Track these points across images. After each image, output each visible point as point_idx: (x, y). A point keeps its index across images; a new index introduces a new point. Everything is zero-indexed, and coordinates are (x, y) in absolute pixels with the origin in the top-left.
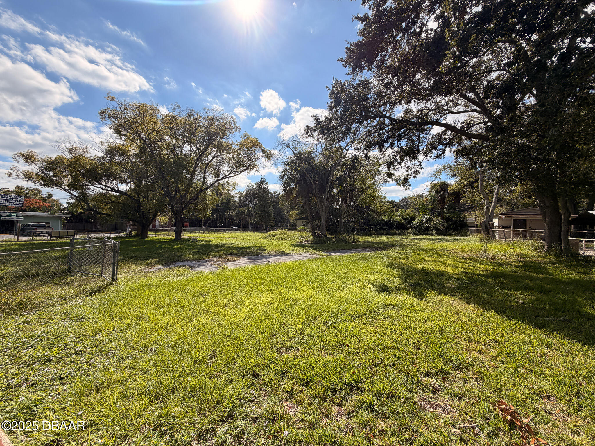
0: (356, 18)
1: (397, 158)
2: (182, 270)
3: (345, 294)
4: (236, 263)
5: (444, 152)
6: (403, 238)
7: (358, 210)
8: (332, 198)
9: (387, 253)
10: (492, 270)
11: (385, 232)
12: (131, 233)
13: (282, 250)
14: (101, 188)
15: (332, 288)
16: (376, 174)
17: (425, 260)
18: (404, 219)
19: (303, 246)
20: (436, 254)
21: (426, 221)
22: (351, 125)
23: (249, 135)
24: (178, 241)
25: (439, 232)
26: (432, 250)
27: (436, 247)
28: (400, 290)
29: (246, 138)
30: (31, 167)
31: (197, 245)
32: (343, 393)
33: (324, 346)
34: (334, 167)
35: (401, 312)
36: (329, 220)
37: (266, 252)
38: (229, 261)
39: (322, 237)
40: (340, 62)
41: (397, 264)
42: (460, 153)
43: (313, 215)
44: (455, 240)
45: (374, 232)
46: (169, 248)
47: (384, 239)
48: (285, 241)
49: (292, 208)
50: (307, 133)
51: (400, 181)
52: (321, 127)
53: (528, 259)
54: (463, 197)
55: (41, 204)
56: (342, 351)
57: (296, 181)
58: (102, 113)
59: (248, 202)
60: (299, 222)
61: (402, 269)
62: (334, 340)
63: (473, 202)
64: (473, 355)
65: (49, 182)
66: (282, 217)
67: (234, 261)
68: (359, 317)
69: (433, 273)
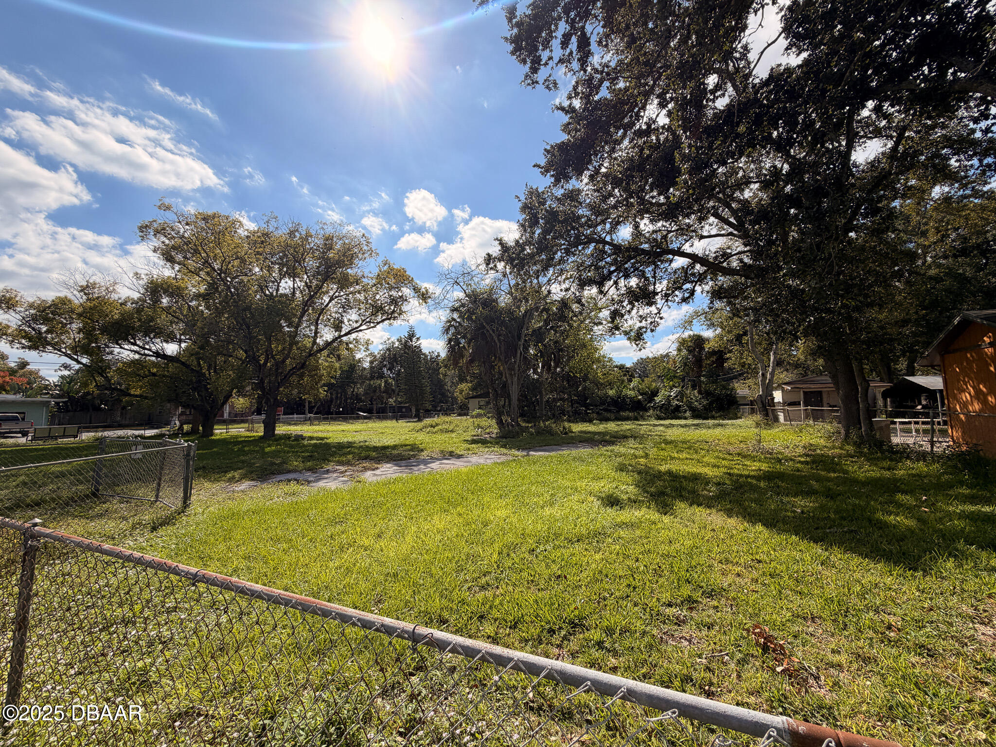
0: (558, 109)
1: (625, 304)
2: (293, 487)
3: (556, 511)
4: (377, 472)
5: (692, 293)
6: (641, 425)
7: (568, 381)
8: (528, 363)
9: (616, 448)
10: (767, 469)
11: (613, 417)
12: (181, 428)
13: (450, 449)
14: (132, 351)
15: (535, 503)
16: (596, 324)
17: (672, 458)
18: (641, 394)
19: (484, 442)
20: (689, 448)
21: (676, 396)
22: (556, 253)
23: (391, 263)
24: (269, 440)
25: (697, 414)
26: (684, 442)
27: (689, 438)
28: (635, 502)
29: (386, 268)
30: (7, 316)
31: (304, 446)
32: (563, 633)
33: (532, 581)
34: (528, 313)
35: (638, 532)
36: (523, 397)
37: (424, 455)
38: (366, 469)
39: (512, 426)
40: (536, 168)
41: (631, 466)
42: (717, 294)
43: (496, 391)
44: (719, 425)
45: (595, 415)
46: (257, 452)
47: (612, 426)
48: (453, 435)
49: (462, 380)
50: (488, 264)
51: (632, 334)
52: (509, 256)
53: (818, 451)
54: (728, 359)
55: (7, 379)
56: (558, 584)
57: (469, 336)
58: (143, 228)
59: (385, 370)
60: (473, 403)
61: (639, 473)
62: (546, 573)
63: (743, 366)
64: (730, 578)
65: (37, 343)
66: (443, 395)
67: (374, 470)
68: (578, 541)
69: (684, 477)
